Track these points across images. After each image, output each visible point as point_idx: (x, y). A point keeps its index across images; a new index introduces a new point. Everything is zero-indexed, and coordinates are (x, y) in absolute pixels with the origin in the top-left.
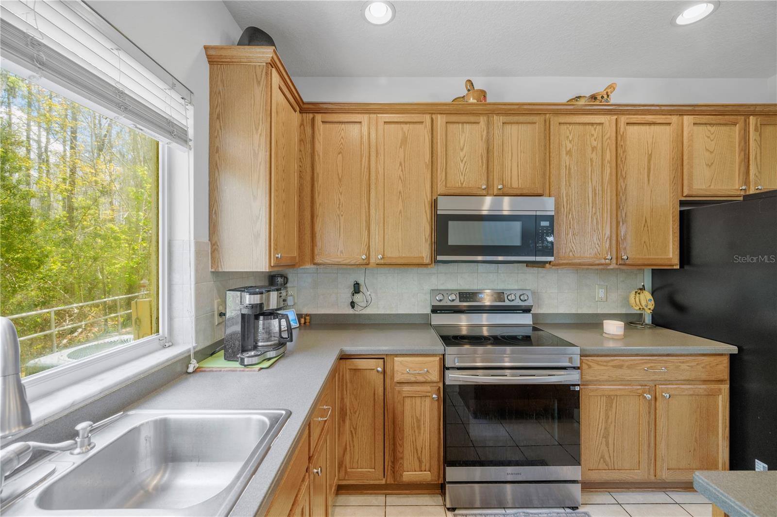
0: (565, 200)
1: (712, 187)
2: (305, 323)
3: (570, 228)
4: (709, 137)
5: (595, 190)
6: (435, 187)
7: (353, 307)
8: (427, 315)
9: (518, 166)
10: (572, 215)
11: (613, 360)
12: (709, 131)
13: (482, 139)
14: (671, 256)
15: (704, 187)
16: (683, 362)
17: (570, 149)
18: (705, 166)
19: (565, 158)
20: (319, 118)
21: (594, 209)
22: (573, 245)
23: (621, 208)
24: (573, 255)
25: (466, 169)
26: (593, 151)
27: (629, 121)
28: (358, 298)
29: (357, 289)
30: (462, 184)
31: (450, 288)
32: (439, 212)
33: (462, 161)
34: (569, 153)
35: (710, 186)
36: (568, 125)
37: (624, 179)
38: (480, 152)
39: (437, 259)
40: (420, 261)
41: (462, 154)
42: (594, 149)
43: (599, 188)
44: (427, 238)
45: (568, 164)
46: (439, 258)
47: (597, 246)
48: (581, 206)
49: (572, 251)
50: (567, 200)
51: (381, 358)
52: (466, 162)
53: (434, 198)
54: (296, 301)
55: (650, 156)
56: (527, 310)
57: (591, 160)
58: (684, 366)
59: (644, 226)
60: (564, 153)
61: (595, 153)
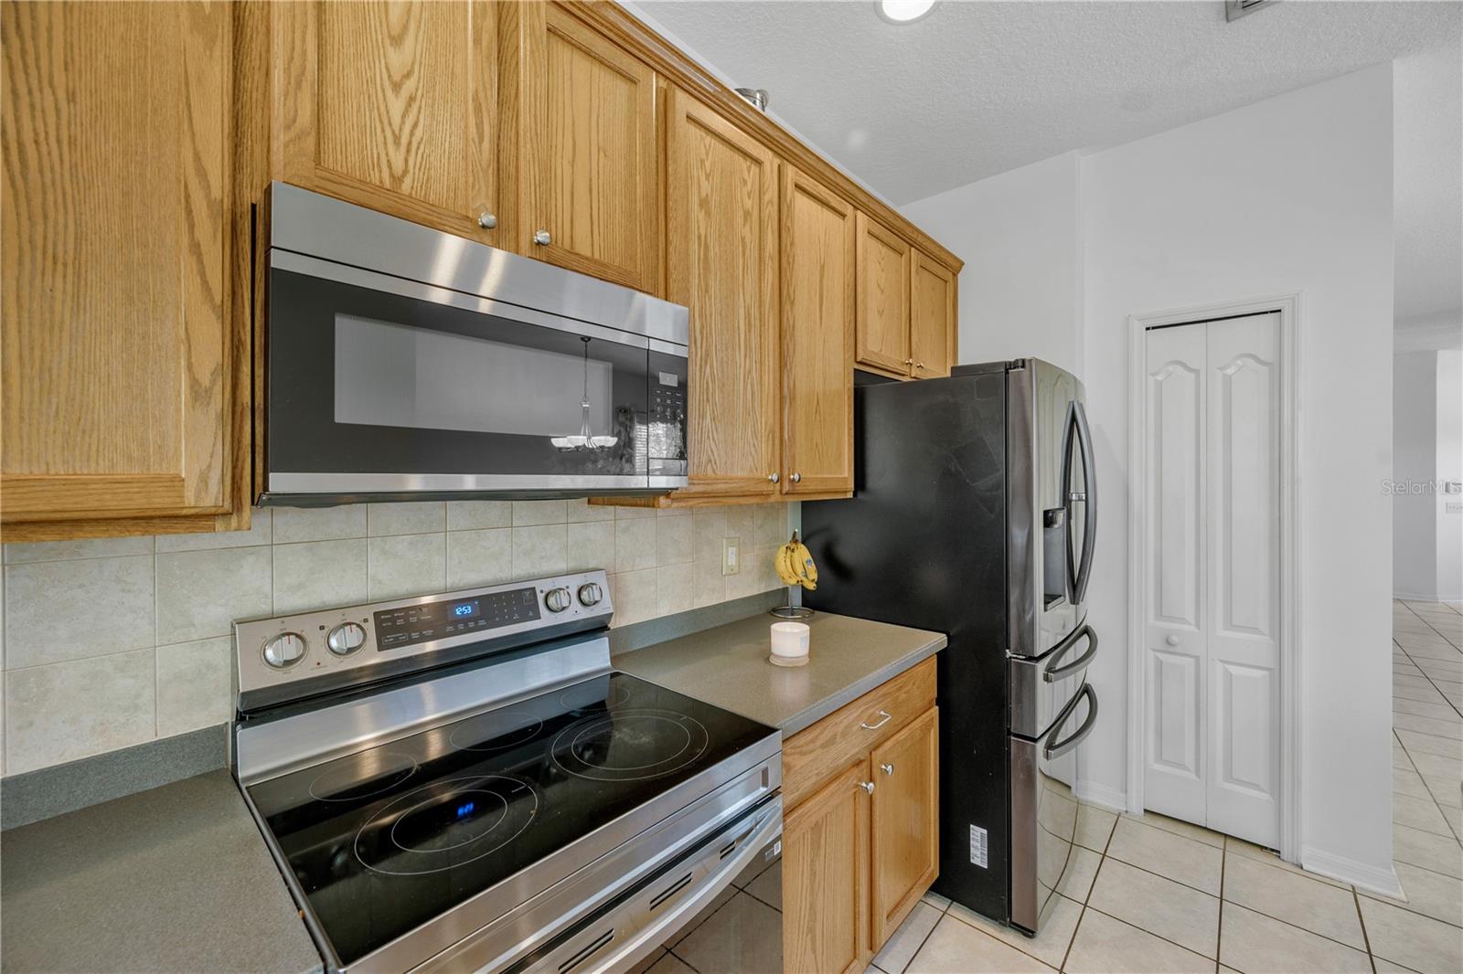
1: (883, 353)
3: (708, 400)
4: (880, 263)
5: (749, 315)
6: (252, 144)
8: (218, 731)
9: (591, 190)
10: (712, 367)
11: (823, 732)
12: (880, 253)
14: (846, 475)
15: (876, 350)
17: (707, 195)
18: (876, 313)
19: (697, 215)
21: (747, 361)
22: (713, 447)
23: (788, 367)
24: (714, 471)
25: (415, 125)
26: (745, 220)
27: (799, 182)
30: (398, 180)
31: (331, 597)
32: (279, 261)
33: (397, 87)
34: (704, 204)
35: (881, 351)
36: (703, 133)
37: (792, 303)
38: (471, 86)
39: (272, 489)
40: (161, 501)
41: (397, 59)
42: (747, 214)
43: (754, 312)
44: (205, 380)
45: (702, 232)
46: (281, 482)
48: (727, 350)
49: (710, 461)
50: (702, 327)
52: (412, 99)
53: (252, 195)
55: (823, 267)
56: (595, 629)
57: (743, 239)
59: (816, 412)
60: (695, 200)
61: (747, 226)
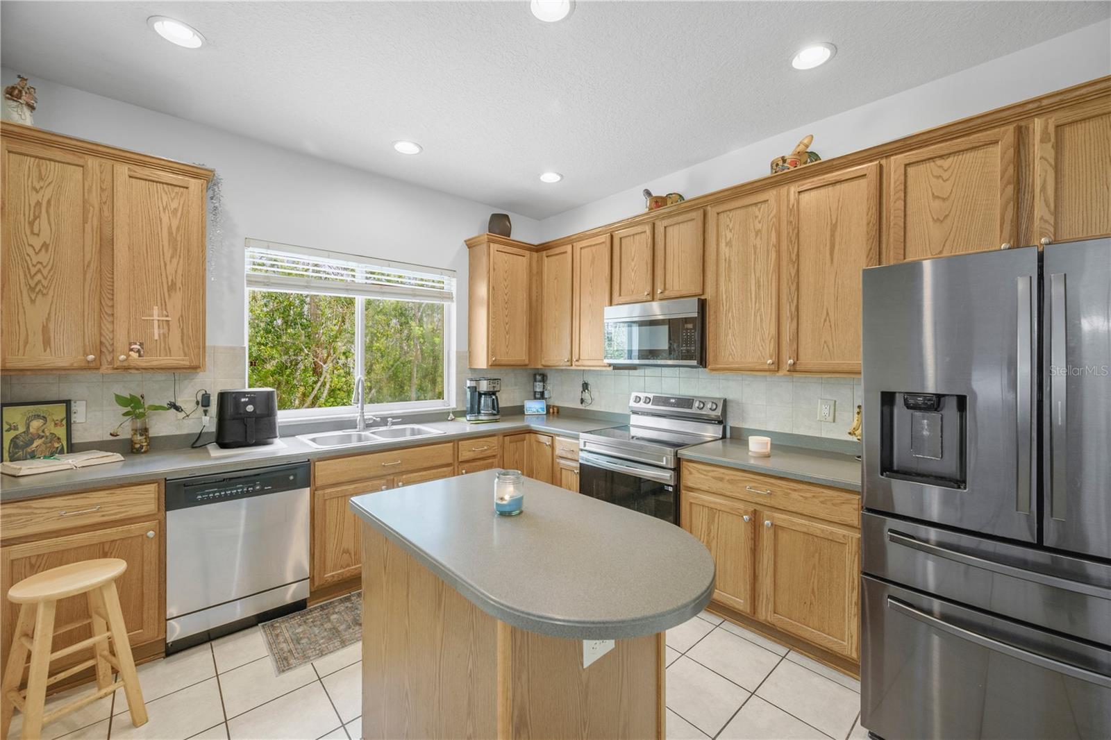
0: (724, 297)
2: (553, 413)
3: (730, 328)
4: (939, 177)
5: (759, 281)
6: (613, 297)
7: (582, 403)
9: (679, 267)
10: (732, 312)
11: (713, 471)
12: (941, 167)
13: (647, 247)
16: (795, 490)
17: (730, 239)
18: (931, 223)
19: (725, 250)
20: (544, 253)
21: (757, 305)
22: (733, 348)
24: (733, 358)
25: (636, 277)
26: (757, 235)
27: (800, 189)
28: (586, 395)
29: (585, 386)
32: (605, 321)
33: (633, 271)
34: (729, 244)
35: (941, 252)
36: (728, 213)
37: (794, 263)
38: (646, 259)
41: (633, 264)
42: (758, 233)
43: (764, 279)
45: (727, 256)
47: (761, 348)
48: (742, 303)
49: (731, 354)
50: (727, 297)
51: (552, 436)
52: (636, 271)
54: (552, 395)
55: (834, 226)
57: (755, 247)
58: (795, 495)
59: (825, 320)
60: (723, 245)
61: (759, 238)
